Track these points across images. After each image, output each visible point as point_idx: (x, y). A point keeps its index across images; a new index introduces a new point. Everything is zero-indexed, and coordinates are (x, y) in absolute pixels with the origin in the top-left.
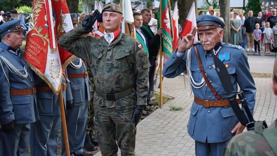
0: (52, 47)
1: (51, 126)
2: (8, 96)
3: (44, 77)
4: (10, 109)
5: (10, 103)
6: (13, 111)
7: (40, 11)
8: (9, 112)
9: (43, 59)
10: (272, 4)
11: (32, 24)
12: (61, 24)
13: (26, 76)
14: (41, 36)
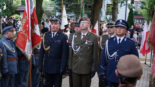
0: (29, 39)
1: (24, 76)
2: (6, 61)
3: (24, 52)
4: (6, 67)
5: (7, 64)
6: (8, 68)
7: (25, 22)
8: (6, 68)
9: (24, 44)
10: (140, 21)
11: (21, 28)
12: (34, 29)
13: (14, 52)
14: (25, 34)
